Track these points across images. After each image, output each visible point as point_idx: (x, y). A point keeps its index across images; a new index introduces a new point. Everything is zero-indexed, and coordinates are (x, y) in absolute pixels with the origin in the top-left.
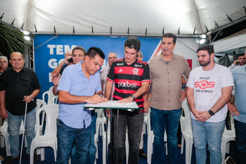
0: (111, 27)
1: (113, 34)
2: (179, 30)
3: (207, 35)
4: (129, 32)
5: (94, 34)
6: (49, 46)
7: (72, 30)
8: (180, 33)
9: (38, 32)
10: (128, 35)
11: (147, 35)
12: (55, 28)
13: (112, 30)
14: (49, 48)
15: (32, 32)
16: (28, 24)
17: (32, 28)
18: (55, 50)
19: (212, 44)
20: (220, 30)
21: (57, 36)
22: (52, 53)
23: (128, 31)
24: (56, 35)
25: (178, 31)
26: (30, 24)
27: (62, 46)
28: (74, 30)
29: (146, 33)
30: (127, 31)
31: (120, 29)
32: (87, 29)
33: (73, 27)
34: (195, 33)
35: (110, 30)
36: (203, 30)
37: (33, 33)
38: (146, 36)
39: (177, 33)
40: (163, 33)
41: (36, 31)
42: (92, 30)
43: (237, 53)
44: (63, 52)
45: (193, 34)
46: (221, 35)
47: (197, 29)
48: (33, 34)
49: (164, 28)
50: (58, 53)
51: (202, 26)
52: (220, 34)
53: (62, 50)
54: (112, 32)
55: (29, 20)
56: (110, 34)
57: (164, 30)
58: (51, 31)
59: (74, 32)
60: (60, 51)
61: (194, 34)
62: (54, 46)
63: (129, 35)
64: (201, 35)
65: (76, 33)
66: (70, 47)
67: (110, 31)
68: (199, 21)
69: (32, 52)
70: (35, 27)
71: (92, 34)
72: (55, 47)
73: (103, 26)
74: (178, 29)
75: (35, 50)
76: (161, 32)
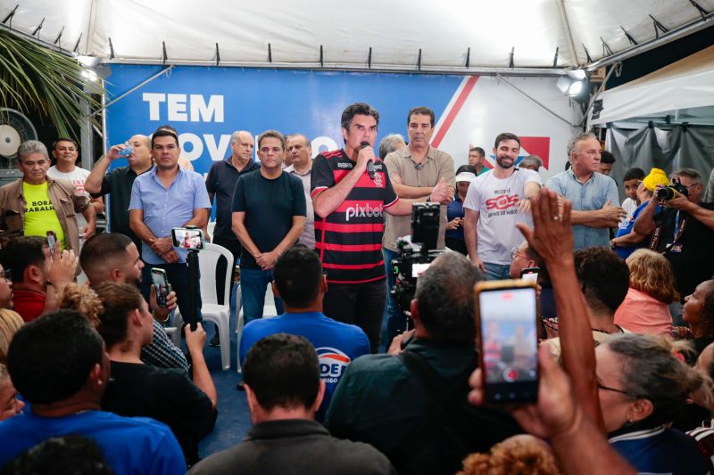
0: (321, 47)
1: (326, 65)
2: (512, 55)
3: (589, 70)
4: (372, 60)
5: (274, 64)
6: (146, 97)
7: (213, 53)
8: (515, 63)
9: (119, 57)
10: (368, 67)
11: (422, 69)
12: (164, 48)
13: (324, 54)
14: (148, 103)
15: (100, 59)
16: (91, 36)
17: (102, 47)
18: (163, 107)
19: (599, 98)
20: (616, 61)
21: (170, 68)
22: (154, 115)
23: (370, 57)
24: (169, 66)
25: (508, 56)
26: (95, 35)
27: (183, 98)
28: (218, 53)
29: (419, 64)
30: (366, 58)
31: (345, 51)
32: (255, 51)
33: (217, 45)
34: (559, 63)
35: (319, 54)
36: (578, 55)
37: (105, 61)
38: (419, 70)
39: (507, 63)
40: (467, 65)
41: (112, 56)
42: (267, 54)
43: (677, 121)
44: (186, 115)
45: (552, 65)
46: (618, 75)
47: (562, 53)
48: (103, 64)
49: (469, 49)
50: (173, 116)
51: (575, 44)
52: (616, 71)
53: (183, 108)
54: (324, 60)
55: (95, 26)
56: (318, 65)
57: (469, 54)
58: (155, 55)
59: (218, 59)
60: (178, 112)
61: (555, 67)
62: (161, 97)
63: (372, 67)
64: (574, 69)
65: (222, 63)
66: (207, 102)
67: (319, 57)
68: (567, 30)
69: (101, 112)
70: (111, 45)
71: (268, 64)
72: (164, 100)
73: (299, 43)
74: (510, 51)
75: (107, 108)
76: (462, 61)
